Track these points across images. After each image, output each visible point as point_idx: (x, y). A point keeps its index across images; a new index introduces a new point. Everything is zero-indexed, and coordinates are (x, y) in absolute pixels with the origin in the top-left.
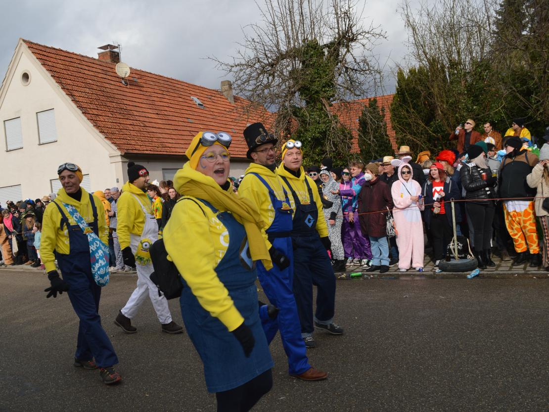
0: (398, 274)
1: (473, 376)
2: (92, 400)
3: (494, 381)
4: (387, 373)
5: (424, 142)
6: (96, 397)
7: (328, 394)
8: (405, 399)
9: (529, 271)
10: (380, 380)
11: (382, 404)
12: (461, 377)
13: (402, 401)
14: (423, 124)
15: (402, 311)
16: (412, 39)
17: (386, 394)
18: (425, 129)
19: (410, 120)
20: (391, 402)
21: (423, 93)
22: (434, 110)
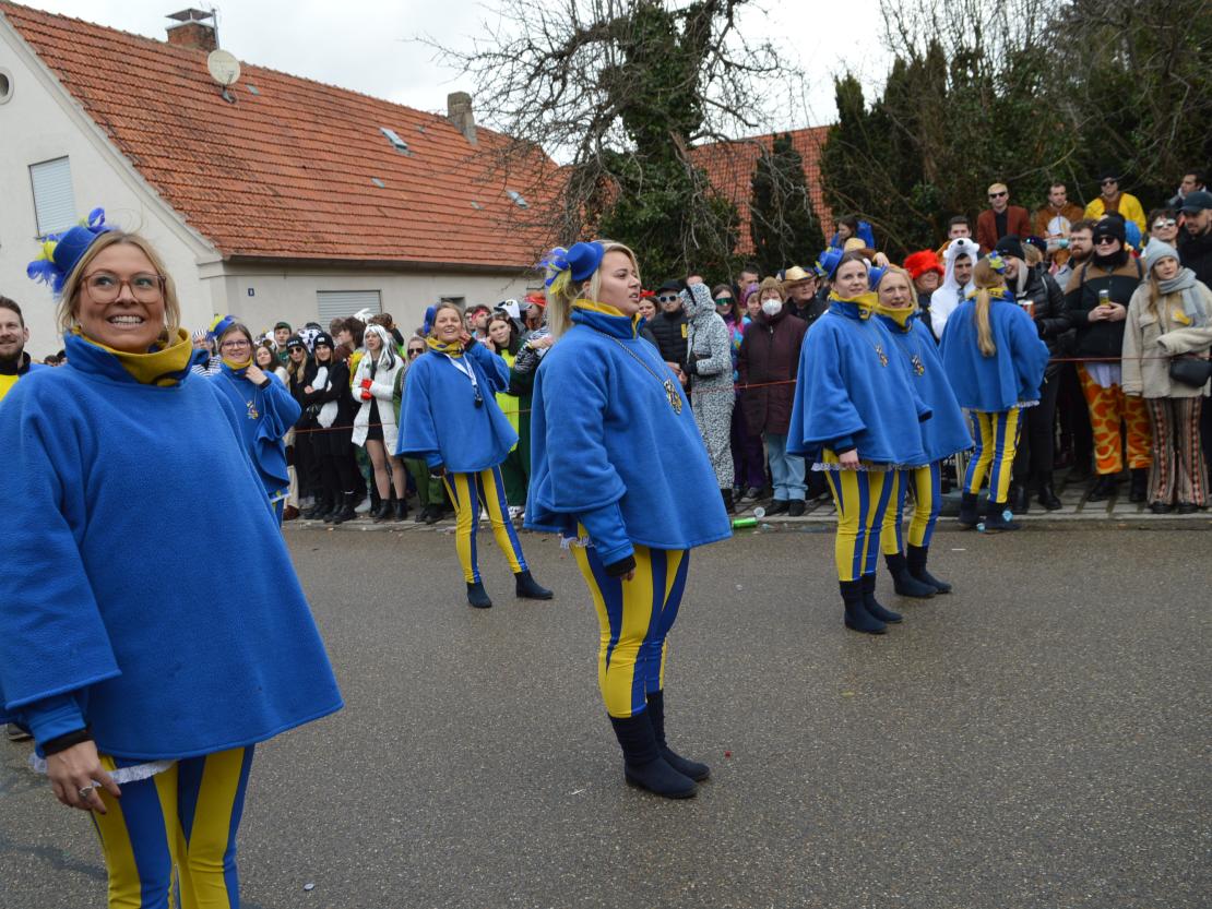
1: (991, 742)
3: (1037, 751)
4: (807, 735)
5: (898, 232)
8: (845, 791)
9: (1118, 514)
10: (790, 750)
11: (793, 802)
12: (965, 744)
13: (836, 796)
14: (895, 191)
17: (804, 781)
18: (901, 201)
19: (867, 183)
20: (812, 797)
21: (897, 123)
22: (920, 161)
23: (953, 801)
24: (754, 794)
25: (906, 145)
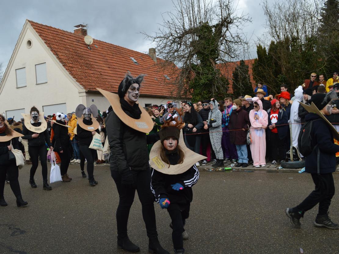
0: (255, 169)
1: (300, 235)
2: (55, 240)
3: (314, 238)
4: (244, 230)
5: (274, 88)
6: (58, 239)
7: (205, 243)
10: (239, 235)
11: (239, 250)
12: (292, 235)
13: (252, 249)
14: (274, 77)
15: (256, 192)
16: (268, 23)
17: (243, 244)
18: (275, 79)
19: (265, 74)
20: (245, 249)
21: (274, 57)
22: (281, 68)
23: (288, 252)
24: (227, 247)
25: (276, 64)
